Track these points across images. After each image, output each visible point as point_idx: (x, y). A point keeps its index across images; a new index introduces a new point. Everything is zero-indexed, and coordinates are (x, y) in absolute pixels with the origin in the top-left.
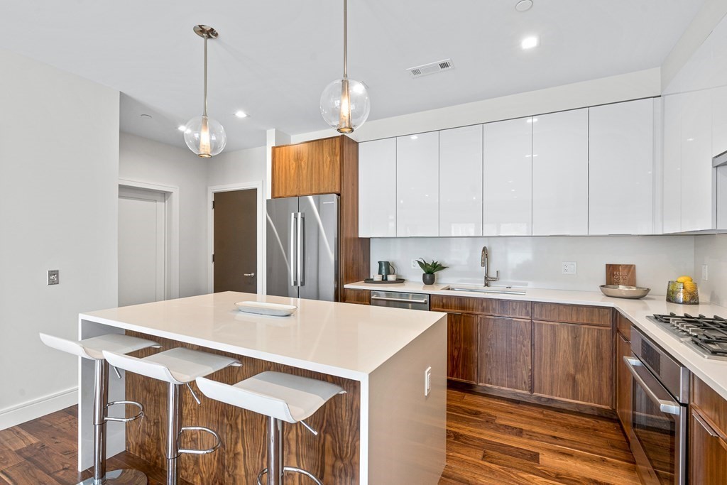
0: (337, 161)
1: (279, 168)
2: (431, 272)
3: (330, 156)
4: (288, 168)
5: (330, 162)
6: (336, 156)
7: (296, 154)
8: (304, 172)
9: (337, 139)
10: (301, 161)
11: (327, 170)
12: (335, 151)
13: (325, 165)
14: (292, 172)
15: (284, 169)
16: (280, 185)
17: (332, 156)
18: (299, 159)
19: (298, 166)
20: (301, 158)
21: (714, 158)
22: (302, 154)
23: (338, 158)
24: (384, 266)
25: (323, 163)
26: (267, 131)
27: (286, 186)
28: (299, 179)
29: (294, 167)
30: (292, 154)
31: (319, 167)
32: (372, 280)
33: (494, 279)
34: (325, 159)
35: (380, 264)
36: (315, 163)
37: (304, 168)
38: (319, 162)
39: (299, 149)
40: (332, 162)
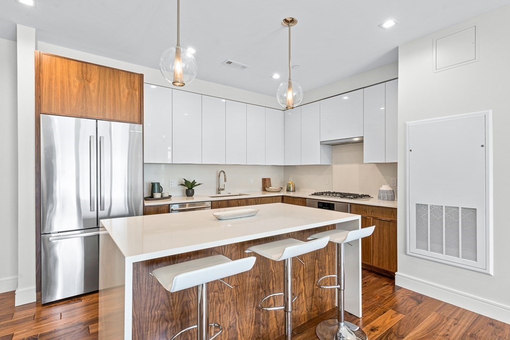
0: (136, 95)
3: (128, 88)
4: (66, 84)
5: (128, 93)
7: (80, 72)
8: (94, 95)
9: (136, 75)
10: (89, 81)
11: (125, 100)
12: (134, 85)
13: (122, 95)
14: (75, 90)
15: (59, 84)
16: (53, 100)
17: (131, 90)
18: (86, 79)
19: (84, 87)
20: (88, 79)
21: (321, 142)
22: (91, 76)
23: (137, 93)
24: (156, 186)
25: (120, 92)
26: (18, 25)
27: (64, 103)
28: (86, 100)
29: (77, 85)
30: (74, 68)
31: (114, 95)
32: (151, 197)
33: (223, 190)
34: (122, 89)
35: (153, 185)
36: (109, 89)
37: (94, 91)
38: (114, 90)
39: (84, 69)
40: (130, 95)
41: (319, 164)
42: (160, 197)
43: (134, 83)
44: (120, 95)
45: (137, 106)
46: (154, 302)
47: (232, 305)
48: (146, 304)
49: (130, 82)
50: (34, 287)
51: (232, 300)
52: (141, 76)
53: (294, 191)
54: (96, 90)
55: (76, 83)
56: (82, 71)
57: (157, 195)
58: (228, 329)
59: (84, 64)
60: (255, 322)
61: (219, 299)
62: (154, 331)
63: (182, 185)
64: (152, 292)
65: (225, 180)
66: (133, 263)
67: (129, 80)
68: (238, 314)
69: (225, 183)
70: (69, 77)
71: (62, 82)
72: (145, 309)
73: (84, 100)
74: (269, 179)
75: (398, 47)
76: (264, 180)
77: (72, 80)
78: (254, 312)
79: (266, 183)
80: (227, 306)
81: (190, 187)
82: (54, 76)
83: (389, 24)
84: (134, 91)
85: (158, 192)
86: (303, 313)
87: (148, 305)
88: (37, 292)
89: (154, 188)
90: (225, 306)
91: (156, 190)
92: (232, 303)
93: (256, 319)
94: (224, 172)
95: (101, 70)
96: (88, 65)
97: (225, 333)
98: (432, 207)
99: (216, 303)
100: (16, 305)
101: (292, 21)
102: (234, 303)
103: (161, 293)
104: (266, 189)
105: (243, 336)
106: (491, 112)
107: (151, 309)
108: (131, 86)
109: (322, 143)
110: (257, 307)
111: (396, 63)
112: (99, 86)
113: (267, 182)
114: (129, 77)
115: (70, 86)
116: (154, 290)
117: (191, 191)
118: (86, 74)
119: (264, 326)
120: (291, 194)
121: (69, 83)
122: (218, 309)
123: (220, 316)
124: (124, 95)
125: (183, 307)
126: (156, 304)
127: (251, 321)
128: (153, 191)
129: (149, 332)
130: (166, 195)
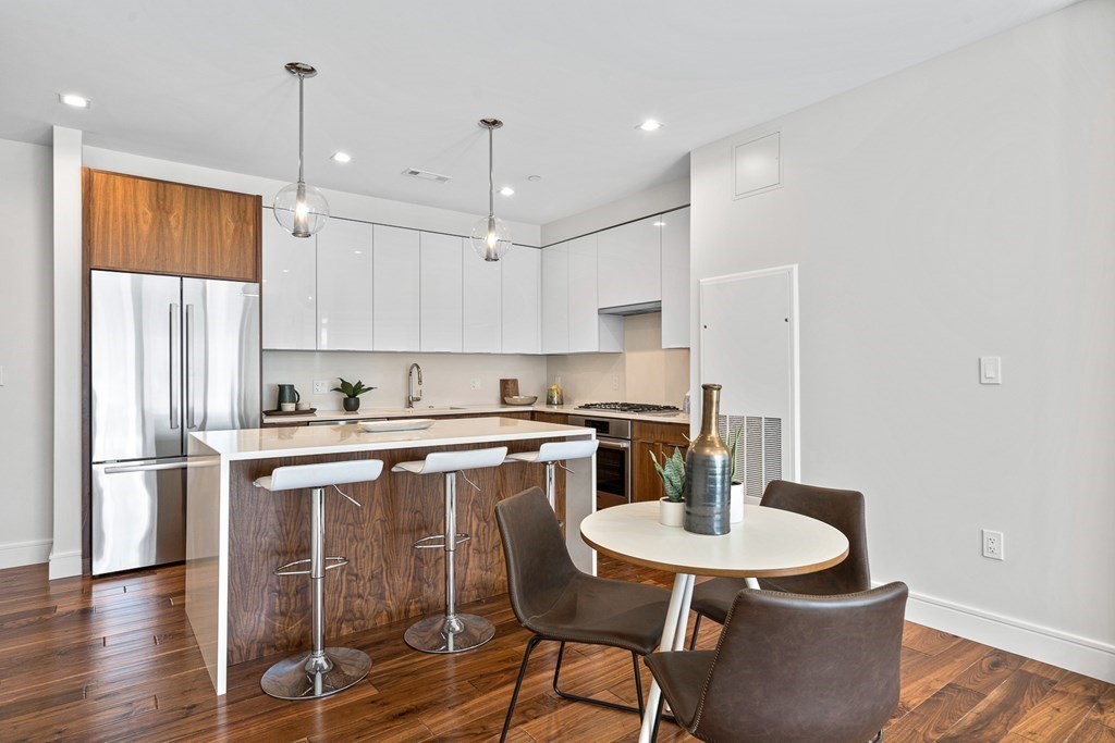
0: (248, 232)
1: (106, 213)
2: (350, 395)
3: (235, 221)
4: (131, 218)
5: (235, 230)
6: (248, 224)
7: (155, 199)
8: (177, 234)
9: (248, 199)
10: (169, 213)
11: (229, 241)
12: (245, 215)
13: (224, 232)
14: (145, 228)
15: (120, 218)
16: (110, 245)
17: (239, 223)
18: (164, 208)
19: (161, 222)
20: (167, 208)
21: (600, 309)
22: (171, 204)
23: (251, 229)
24: (287, 391)
25: (220, 229)
26: (55, 127)
27: (127, 250)
28: (164, 244)
29: (150, 221)
30: (143, 194)
31: (211, 234)
32: (278, 411)
33: (418, 400)
34: (224, 223)
35: (282, 388)
36: (203, 226)
37: (176, 228)
38: (211, 225)
39: (161, 191)
40: (239, 232)
41: (596, 350)
42: (293, 409)
43: (245, 211)
44: (221, 234)
45: (250, 252)
46: (260, 526)
47: (376, 547)
48: (249, 526)
49: (239, 211)
50: (79, 551)
51: (376, 540)
52: (258, 199)
53: (561, 403)
54: (180, 227)
55: (146, 215)
56: (157, 195)
57: (290, 407)
58: (369, 580)
59: (161, 184)
60: (414, 578)
61: (355, 536)
62: (261, 562)
63: (337, 389)
64: (257, 512)
65: (420, 382)
66: (231, 462)
67: (236, 206)
68: (385, 561)
69: (420, 387)
70: (136, 207)
71: (125, 217)
72: (248, 534)
73: (161, 245)
74: (515, 381)
75: (689, 153)
76: (504, 383)
77: (140, 211)
78: (412, 563)
79: (507, 388)
80: (367, 546)
81: (352, 394)
82: (112, 207)
83: (650, 125)
84: (245, 225)
85: (290, 402)
86: (501, 578)
87: (252, 528)
88: (83, 557)
89: (284, 393)
90: (364, 547)
91: (287, 397)
92: (375, 544)
93: (415, 572)
94: (418, 367)
95: (189, 193)
96: (168, 185)
97: (364, 585)
98: (732, 418)
99: (351, 541)
100: (52, 577)
101: (495, 123)
102: (378, 545)
103: (270, 515)
104: (507, 399)
105: (394, 594)
106: (796, 267)
107: (257, 533)
108: (240, 217)
109: (601, 312)
110: (416, 556)
111: (687, 177)
112: (185, 220)
113: (511, 386)
114: (236, 201)
115: (137, 221)
116: (260, 510)
117: (352, 401)
118: (165, 200)
119: (429, 586)
120: (555, 409)
121: (137, 216)
122: (353, 551)
123: (356, 559)
124: (227, 234)
125: (300, 538)
126: (262, 528)
127: (407, 574)
128: (281, 399)
129: (253, 563)
130: (305, 406)
